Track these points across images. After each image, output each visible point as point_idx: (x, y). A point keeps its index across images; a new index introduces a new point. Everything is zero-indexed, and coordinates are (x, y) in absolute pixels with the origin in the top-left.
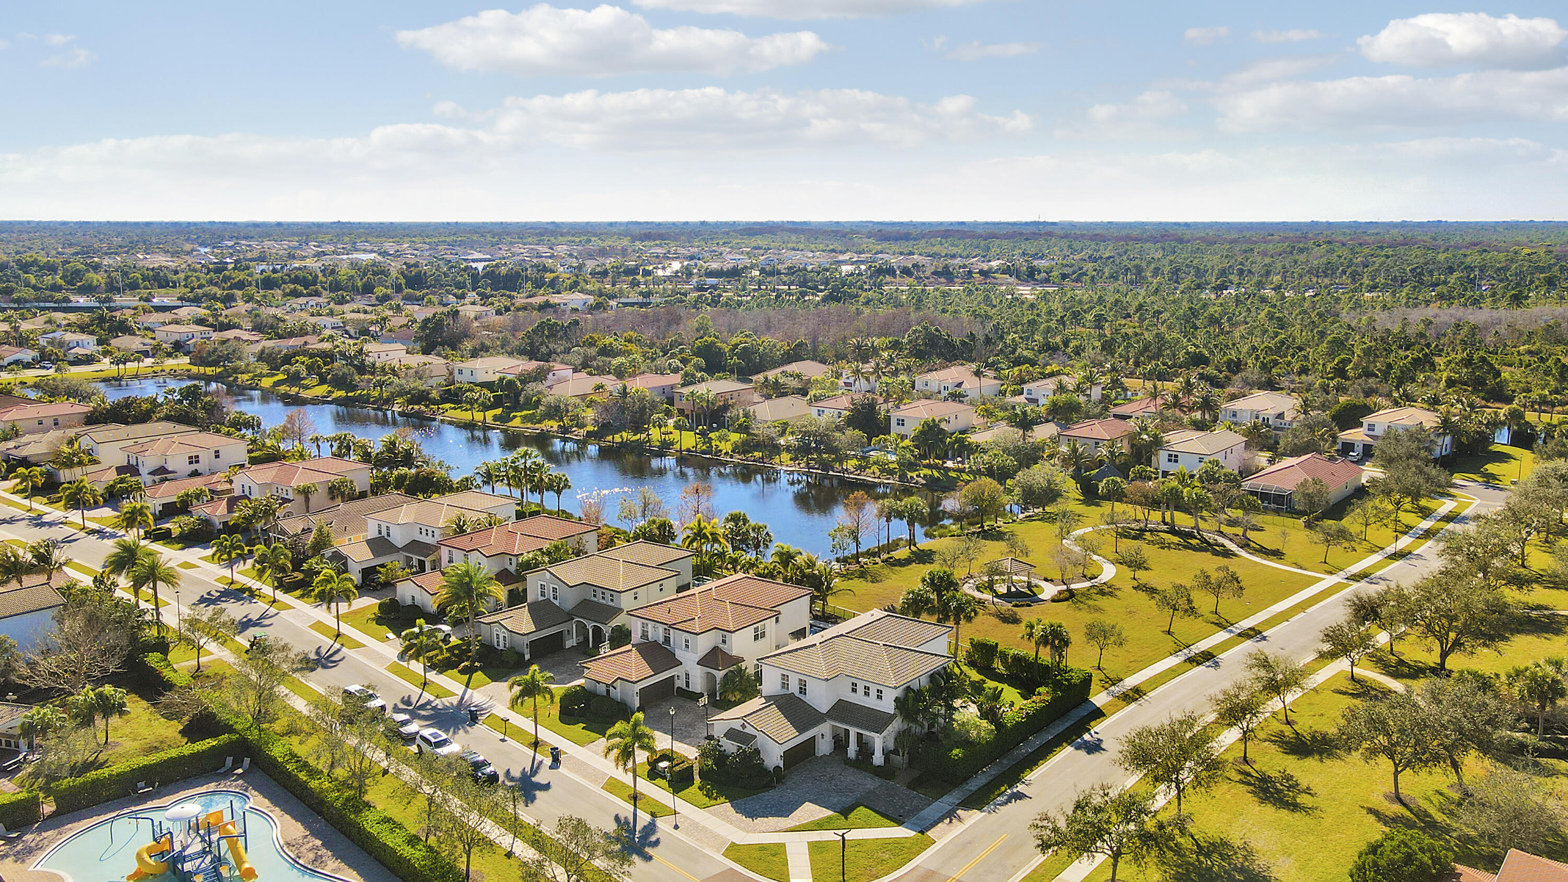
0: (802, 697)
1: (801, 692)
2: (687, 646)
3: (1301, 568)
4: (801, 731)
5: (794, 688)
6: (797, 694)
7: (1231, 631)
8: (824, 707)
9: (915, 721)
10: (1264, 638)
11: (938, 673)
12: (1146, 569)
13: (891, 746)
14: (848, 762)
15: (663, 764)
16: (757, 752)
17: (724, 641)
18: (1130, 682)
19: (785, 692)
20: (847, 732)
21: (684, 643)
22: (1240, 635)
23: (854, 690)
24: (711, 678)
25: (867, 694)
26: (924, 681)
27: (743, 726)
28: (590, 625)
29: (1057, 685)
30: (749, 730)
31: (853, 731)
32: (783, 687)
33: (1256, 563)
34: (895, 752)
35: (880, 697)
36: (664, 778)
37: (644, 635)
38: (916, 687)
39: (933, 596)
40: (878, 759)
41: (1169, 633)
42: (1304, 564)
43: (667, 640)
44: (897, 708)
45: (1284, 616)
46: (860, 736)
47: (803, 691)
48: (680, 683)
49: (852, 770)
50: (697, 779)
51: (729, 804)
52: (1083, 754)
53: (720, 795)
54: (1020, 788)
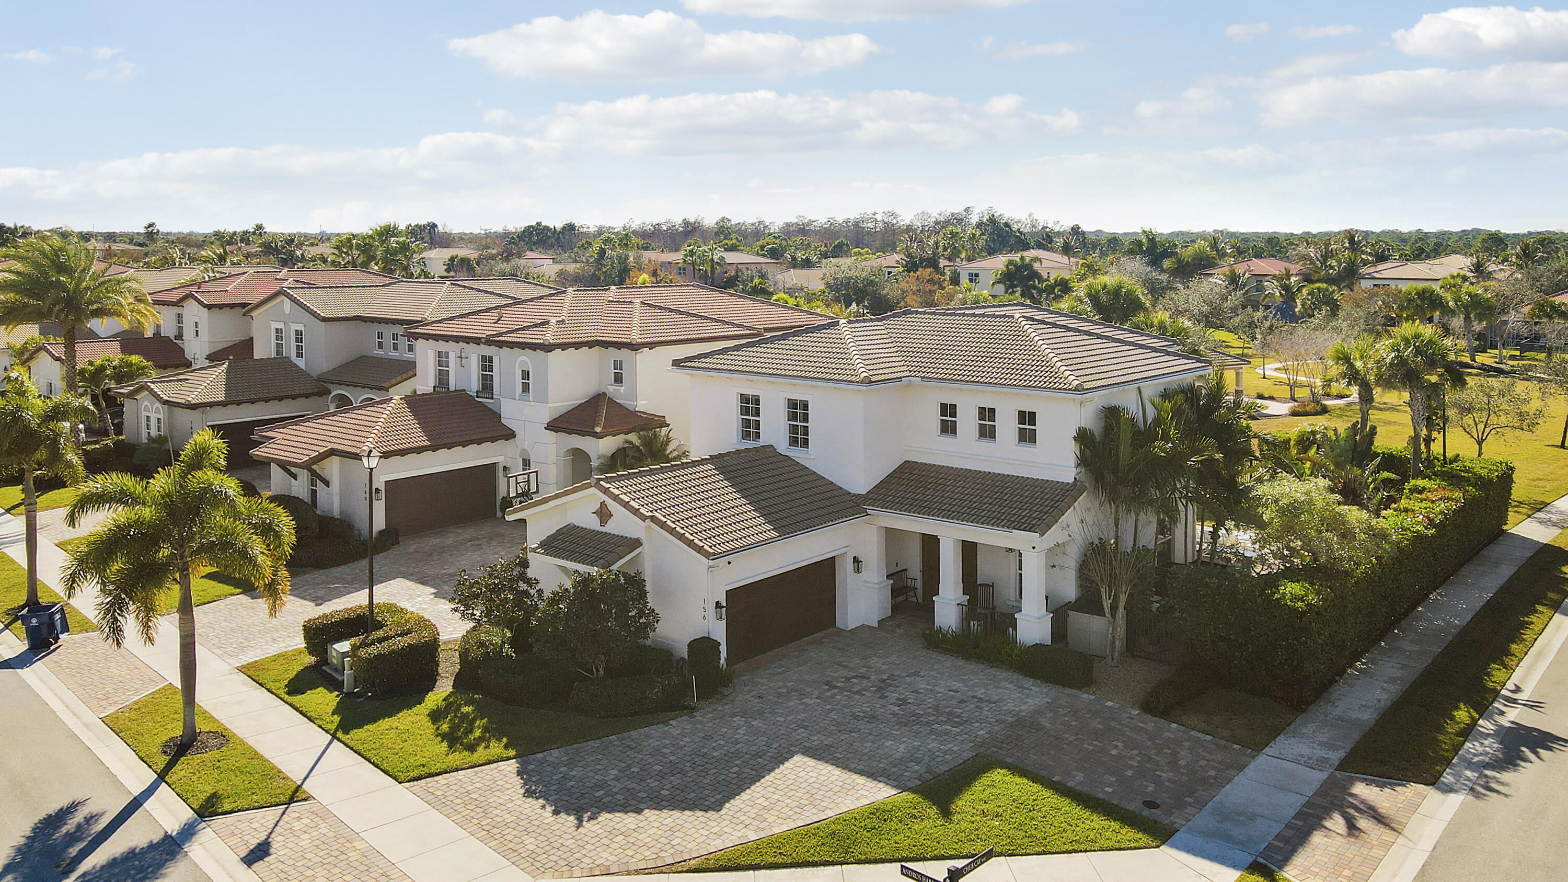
0: (797, 454)
1: (794, 442)
2: (526, 388)
4: (781, 525)
5: (774, 433)
6: (782, 445)
8: (858, 474)
13: (1070, 590)
14: (936, 640)
16: (635, 585)
17: (618, 379)
20: (930, 544)
23: (948, 428)
25: (987, 433)
27: (604, 514)
28: (359, 400)
30: (620, 521)
31: (950, 536)
32: (746, 435)
35: (1028, 437)
37: (439, 379)
40: (1033, 625)
43: (487, 386)
44: (1083, 462)
46: (969, 550)
47: (799, 437)
49: (949, 662)
50: (444, 688)
51: (512, 766)
53: (495, 731)
54: (1512, 714)
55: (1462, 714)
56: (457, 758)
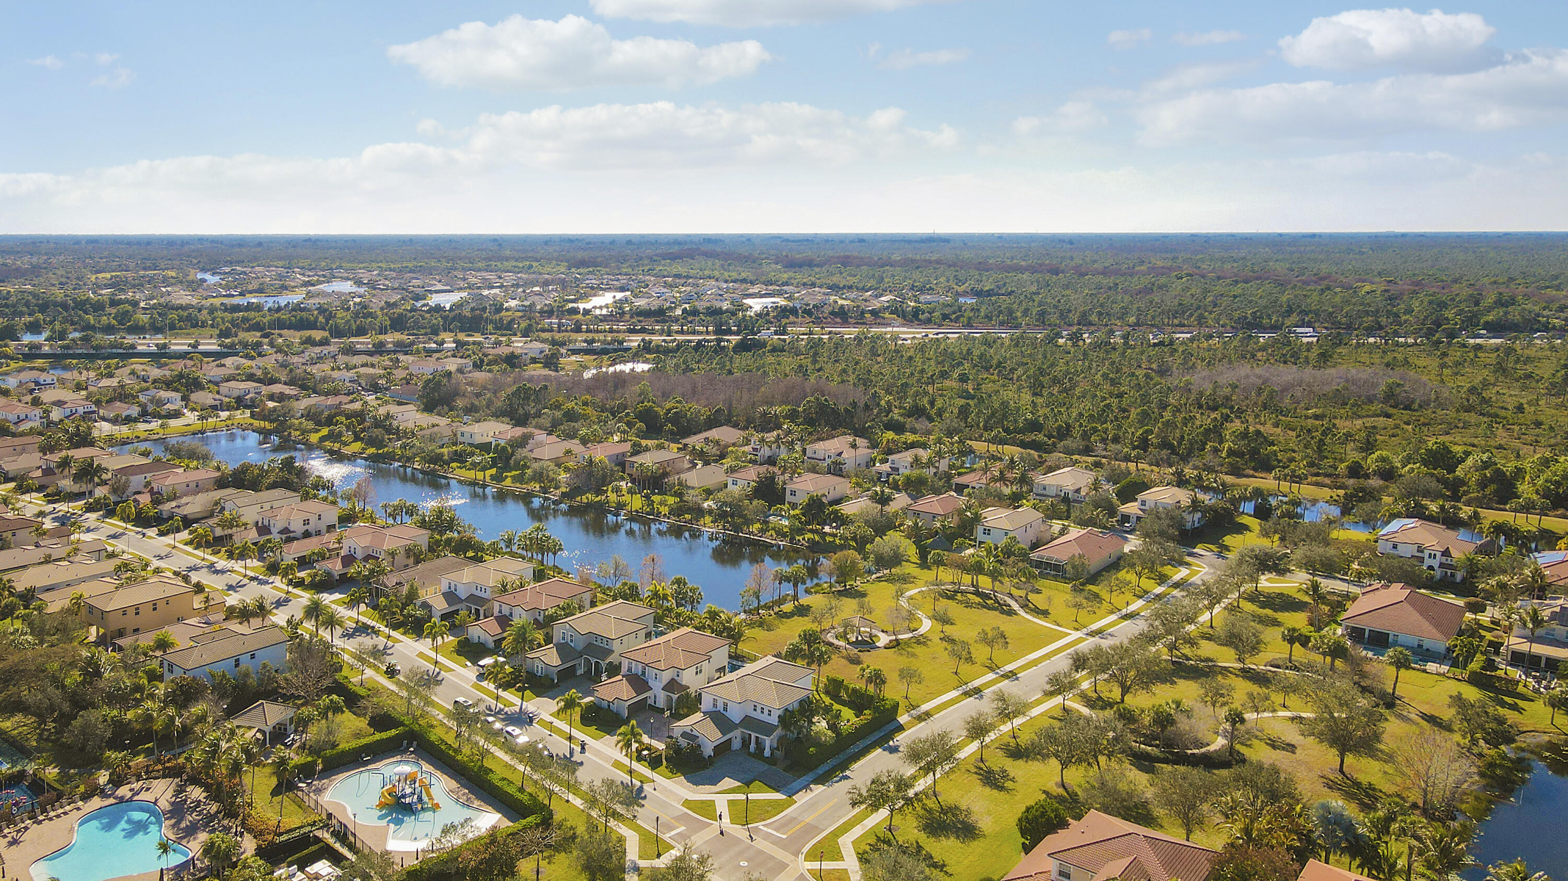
0: (724, 713)
1: (724, 711)
2: (656, 678)
3: (1058, 625)
5: (720, 707)
6: (722, 711)
7: (997, 673)
8: (737, 719)
9: (790, 730)
10: (1017, 679)
11: (804, 701)
12: (952, 624)
13: (775, 745)
14: (750, 754)
15: (645, 752)
16: (699, 746)
17: (678, 676)
18: (925, 707)
19: (715, 709)
20: (750, 735)
21: (654, 676)
22: (1002, 676)
24: (670, 699)
25: (762, 713)
26: (796, 705)
27: (691, 730)
28: (593, 661)
29: (877, 709)
30: (695, 733)
31: (753, 735)
32: (714, 707)
33: (1029, 621)
34: (777, 749)
35: (770, 715)
36: (646, 761)
37: (630, 669)
38: (790, 708)
39: (806, 648)
41: (956, 673)
42: (1061, 622)
43: (644, 673)
44: (779, 721)
45: (1035, 663)
46: (757, 738)
48: (651, 702)
49: (752, 759)
50: (665, 762)
52: (886, 753)
53: (678, 771)
54: (848, 773)
55: (839, 772)
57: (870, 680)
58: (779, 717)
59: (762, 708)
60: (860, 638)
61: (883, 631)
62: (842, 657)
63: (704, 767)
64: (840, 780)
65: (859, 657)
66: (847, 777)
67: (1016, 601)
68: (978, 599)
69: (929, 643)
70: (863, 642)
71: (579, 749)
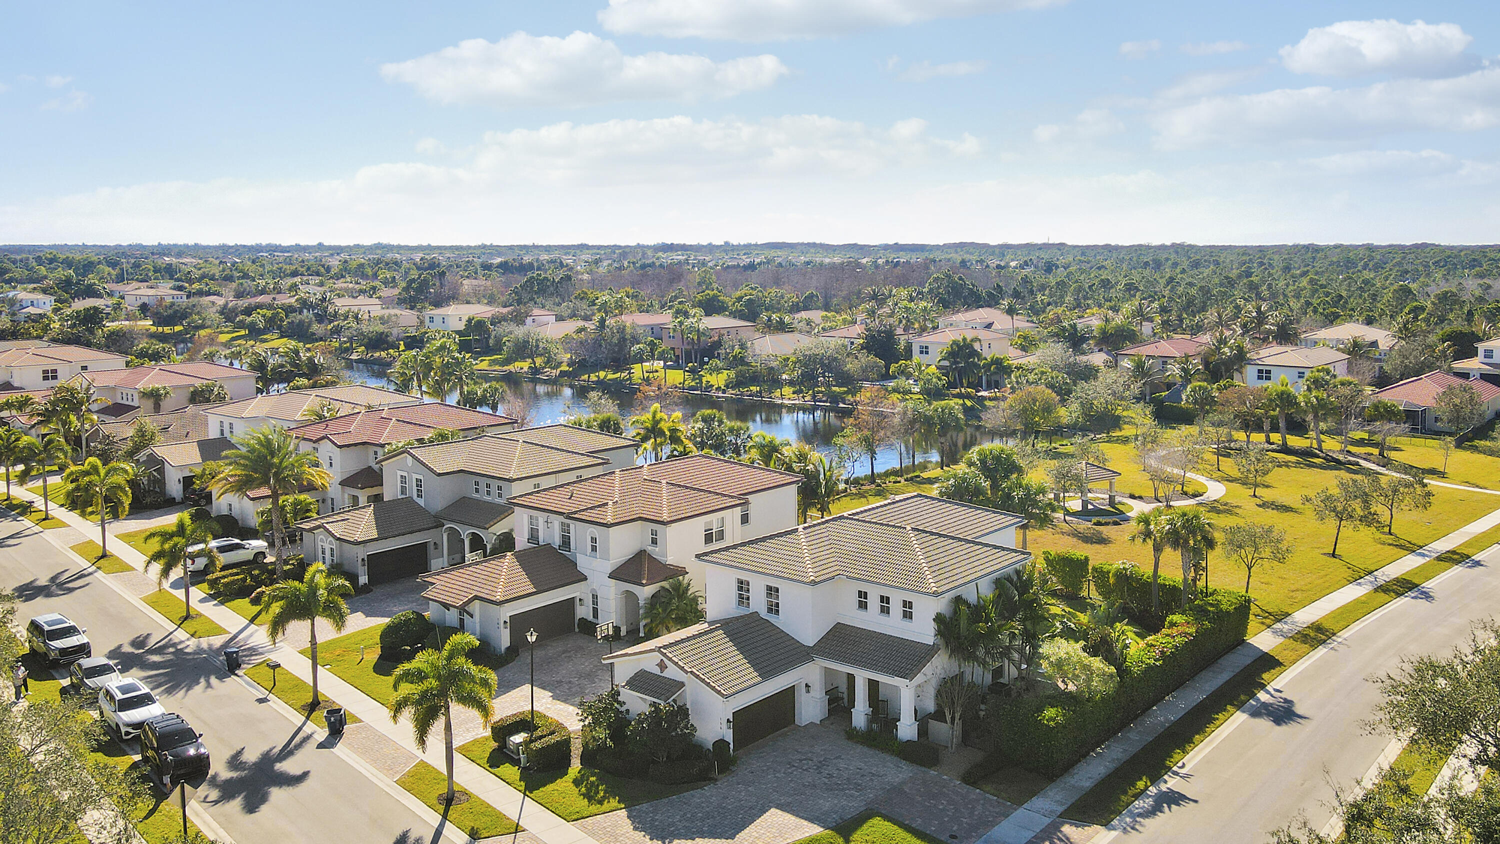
0: (771, 618)
1: (770, 610)
2: (594, 549)
3: (1477, 486)
4: (766, 673)
5: (758, 603)
6: (764, 613)
7: (1424, 555)
8: (809, 636)
9: (970, 657)
10: (1478, 563)
11: (1009, 579)
13: (930, 706)
14: (852, 735)
15: (518, 738)
16: (683, 712)
17: (654, 542)
18: (1304, 616)
19: (743, 611)
20: (851, 678)
21: (589, 544)
22: (1439, 559)
23: (863, 605)
24: (631, 601)
25: (885, 610)
26: (987, 591)
27: (664, 667)
28: (466, 533)
29: (1200, 613)
30: (672, 672)
31: (862, 676)
32: (740, 603)
34: (939, 715)
35: (908, 615)
36: (515, 762)
37: (534, 536)
38: (972, 599)
39: (986, 484)
40: (907, 729)
41: (1334, 555)
43: (565, 539)
44: (939, 633)
46: (873, 685)
47: (774, 609)
48: (583, 612)
49: (859, 748)
50: (576, 766)
51: (623, 813)
52: (1264, 724)
53: (611, 792)
54: (1171, 783)
55: (1141, 784)
56: (594, 808)
57: (1175, 538)
58: (939, 619)
59: (885, 600)
60: (1090, 507)
61: (1132, 497)
62: (1063, 533)
63: (704, 778)
64: (1156, 809)
65: (1100, 533)
66: (1174, 798)
67: (1365, 459)
68: (1293, 458)
69: (1237, 510)
70: (1098, 512)
71: (322, 734)
